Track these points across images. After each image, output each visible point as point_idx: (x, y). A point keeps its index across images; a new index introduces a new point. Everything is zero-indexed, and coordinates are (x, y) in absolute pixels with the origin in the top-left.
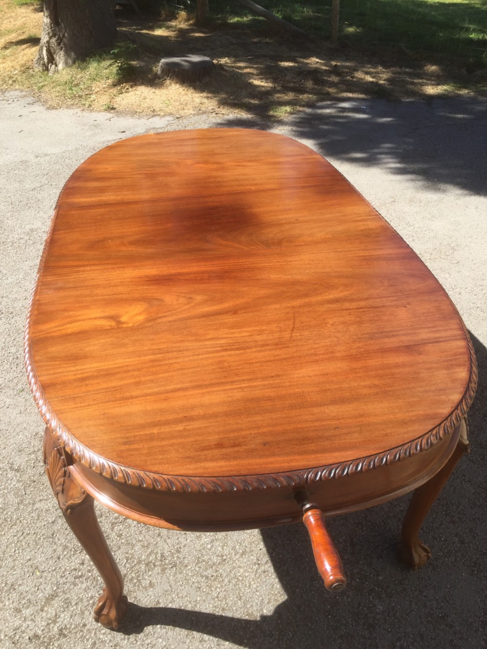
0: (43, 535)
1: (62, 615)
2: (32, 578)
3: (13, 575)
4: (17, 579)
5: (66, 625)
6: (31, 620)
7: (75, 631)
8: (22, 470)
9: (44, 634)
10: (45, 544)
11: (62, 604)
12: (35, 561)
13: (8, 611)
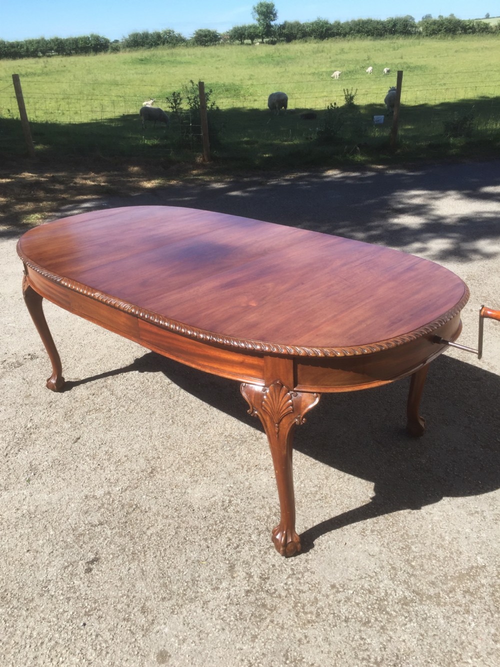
0: (178, 543)
1: (252, 571)
2: (203, 567)
3: (185, 575)
4: (192, 575)
5: (261, 574)
6: (233, 586)
7: (271, 572)
8: (105, 521)
9: (252, 587)
10: (187, 547)
11: (244, 566)
12: (193, 559)
13: (209, 593)
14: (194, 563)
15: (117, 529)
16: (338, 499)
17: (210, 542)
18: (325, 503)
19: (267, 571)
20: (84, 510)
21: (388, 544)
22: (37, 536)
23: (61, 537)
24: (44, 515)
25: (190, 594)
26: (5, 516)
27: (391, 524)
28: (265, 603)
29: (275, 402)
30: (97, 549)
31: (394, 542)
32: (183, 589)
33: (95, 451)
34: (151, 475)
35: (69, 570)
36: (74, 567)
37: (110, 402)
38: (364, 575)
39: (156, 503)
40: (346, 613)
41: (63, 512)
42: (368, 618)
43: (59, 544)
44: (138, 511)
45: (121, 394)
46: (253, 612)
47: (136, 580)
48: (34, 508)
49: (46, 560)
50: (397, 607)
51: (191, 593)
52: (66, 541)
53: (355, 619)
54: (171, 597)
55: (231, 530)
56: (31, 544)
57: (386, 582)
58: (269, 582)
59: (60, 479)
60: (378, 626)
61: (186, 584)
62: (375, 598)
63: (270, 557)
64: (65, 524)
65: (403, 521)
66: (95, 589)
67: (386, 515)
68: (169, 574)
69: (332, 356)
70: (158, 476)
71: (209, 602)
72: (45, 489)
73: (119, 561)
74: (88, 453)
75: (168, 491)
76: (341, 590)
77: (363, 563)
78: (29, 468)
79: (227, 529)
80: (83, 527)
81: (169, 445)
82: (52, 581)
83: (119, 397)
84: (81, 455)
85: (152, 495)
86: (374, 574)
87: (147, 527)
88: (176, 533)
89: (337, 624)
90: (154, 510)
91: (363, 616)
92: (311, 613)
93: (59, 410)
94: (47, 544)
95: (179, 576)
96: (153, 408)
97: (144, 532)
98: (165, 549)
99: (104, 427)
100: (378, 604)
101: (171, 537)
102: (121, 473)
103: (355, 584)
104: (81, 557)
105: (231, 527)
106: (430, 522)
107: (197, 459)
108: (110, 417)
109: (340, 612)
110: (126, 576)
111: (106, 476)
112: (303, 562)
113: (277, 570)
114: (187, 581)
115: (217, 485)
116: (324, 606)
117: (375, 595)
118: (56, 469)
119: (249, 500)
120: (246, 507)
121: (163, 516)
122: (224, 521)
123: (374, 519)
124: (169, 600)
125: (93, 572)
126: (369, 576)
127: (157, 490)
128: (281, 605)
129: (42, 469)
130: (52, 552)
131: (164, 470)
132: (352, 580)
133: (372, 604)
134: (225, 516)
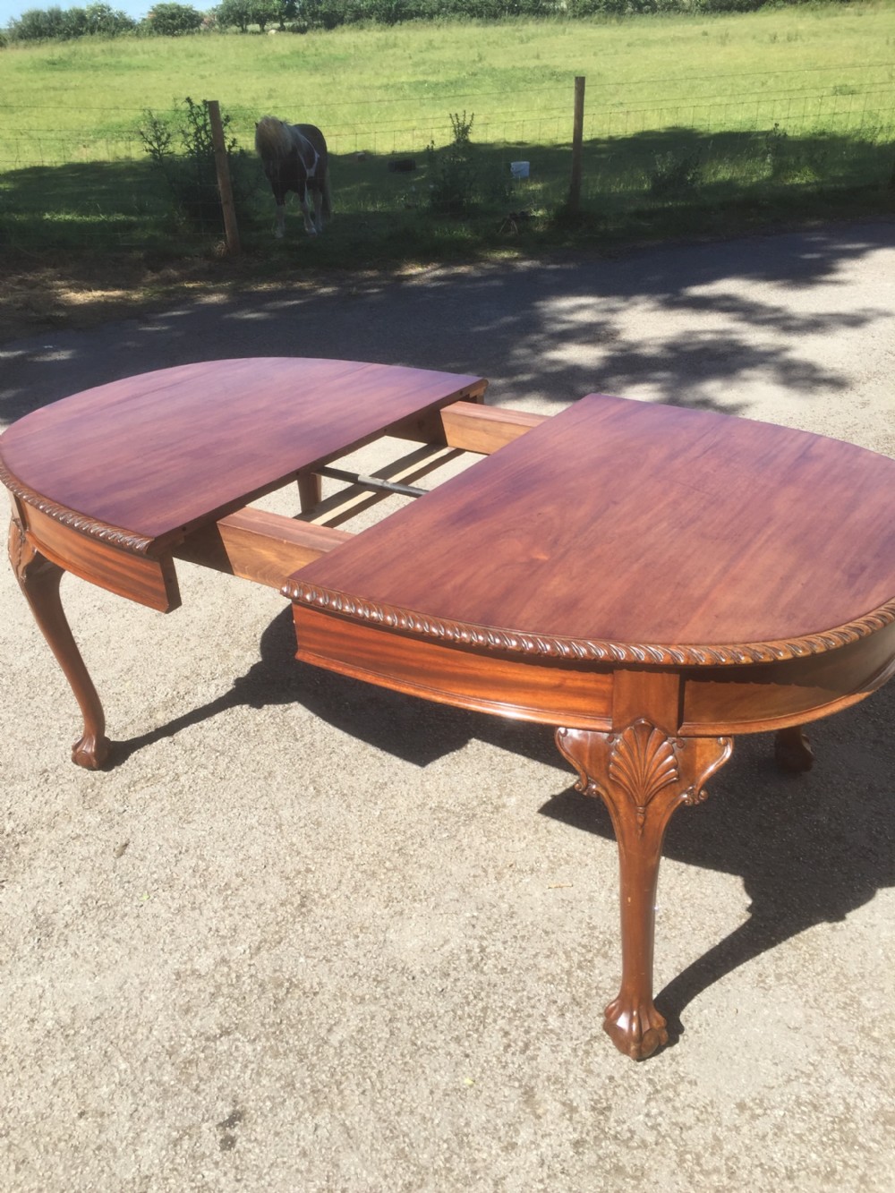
0: (403, 1055)
1: (572, 1096)
2: (469, 1103)
3: (438, 1125)
4: (452, 1124)
5: (592, 1100)
6: (542, 1136)
7: (610, 1093)
8: (233, 1026)
9: (581, 1132)
10: (423, 1061)
11: (552, 1088)
12: (443, 1086)
13: (500, 1159)
14: (448, 1095)
15: (264, 1040)
16: (691, 918)
17: (467, 1044)
18: (670, 929)
19: (601, 1092)
20: (181, 1006)
21: (816, 1000)
22: (91, 1078)
23: (147, 1074)
24: (96, 1027)
25: (460, 1166)
26: (7, 1038)
27: (807, 956)
28: (621, 1164)
29: (637, 764)
30: (232, 1090)
31: (826, 994)
32: (442, 1157)
33: (168, 870)
34: (304, 910)
35: (185, 1147)
36: (194, 1140)
37: (173, 760)
38: (794, 1074)
39: (330, 970)
40: (786, 1158)
41: (137, 1016)
42: (828, 1163)
43: (146, 1089)
44: (298, 993)
45: (192, 740)
46: (601, 1188)
47: (337, 1151)
48: (69, 1013)
49: (129, 1131)
50: (875, 1131)
51: (462, 1164)
52: (160, 1081)
53: (804, 1169)
54: (423, 1180)
55: (502, 1012)
56: (83, 1096)
57: (837, 1081)
58: (613, 1116)
59: (109, 940)
60: (853, 1177)
61: (445, 1146)
62: (829, 1119)
63: (599, 1059)
64: (148, 1043)
65: (827, 948)
66: (254, 1185)
67: (792, 940)
68: (405, 1129)
69: (768, 659)
70: (319, 911)
71: (504, 1178)
72: (81, 966)
73: (287, 1113)
74: (155, 876)
75: (350, 942)
76: (759, 1111)
77: (783, 1046)
78: (33, 922)
79: (493, 1010)
80: (188, 1045)
81: (321, 840)
82: (153, 1179)
83: (189, 747)
84: (142, 881)
85: (318, 953)
86: (811, 1068)
87: (327, 1027)
88: (392, 1033)
89: (775, 1187)
90: (330, 987)
91: (819, 1160)
92: (717, 1170)
93: (66, 787)
94: (119, 1092)
95: (425, 1129)
96: (267, 763)
97: (323, 1039)
98: (380, 1072)
99: (174, 815)
100: (838, 1130)
101: (384, 1043)
102: (239, 914)
103: (782, 1095)
104: (203, 1115)
105: (501, 1004)
106: (877, 943)
107: (388, 864)
108: (181, 792)
109: (772, 1159)
110: (313, 1144)
111: (209, 923)
112: (667, 1063)
113: (621, 1088)
114: (445, 1138)
115: (445, 916)
116: (736, 1151)
117: (827, 1112)
118: (93, 918)
119: (520, 941)
120: (518, 957)
121: (353, 998)
122: (483, 994)
123: (773, 951)
124: (420, 1187)
125: (238, 1145)
126: (802, 1072)
127: (324, 942)
128: (652, 1163)
129: (61, 924)
130: (136, 1110)
131: (328, 896)
132: (773, 1088)
133: (827, 1133)
134: (481, 982)
